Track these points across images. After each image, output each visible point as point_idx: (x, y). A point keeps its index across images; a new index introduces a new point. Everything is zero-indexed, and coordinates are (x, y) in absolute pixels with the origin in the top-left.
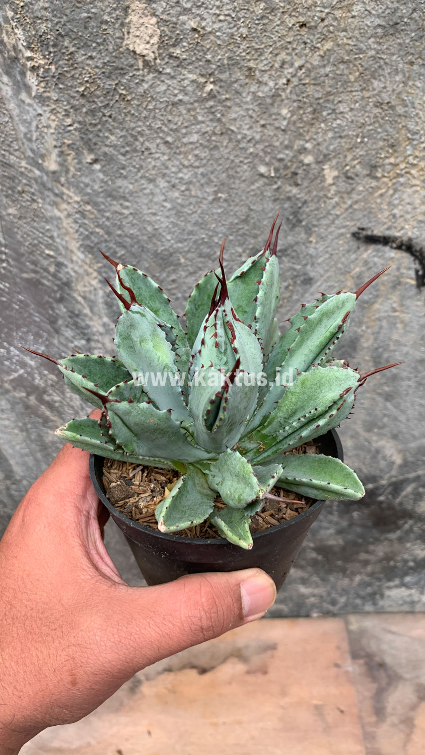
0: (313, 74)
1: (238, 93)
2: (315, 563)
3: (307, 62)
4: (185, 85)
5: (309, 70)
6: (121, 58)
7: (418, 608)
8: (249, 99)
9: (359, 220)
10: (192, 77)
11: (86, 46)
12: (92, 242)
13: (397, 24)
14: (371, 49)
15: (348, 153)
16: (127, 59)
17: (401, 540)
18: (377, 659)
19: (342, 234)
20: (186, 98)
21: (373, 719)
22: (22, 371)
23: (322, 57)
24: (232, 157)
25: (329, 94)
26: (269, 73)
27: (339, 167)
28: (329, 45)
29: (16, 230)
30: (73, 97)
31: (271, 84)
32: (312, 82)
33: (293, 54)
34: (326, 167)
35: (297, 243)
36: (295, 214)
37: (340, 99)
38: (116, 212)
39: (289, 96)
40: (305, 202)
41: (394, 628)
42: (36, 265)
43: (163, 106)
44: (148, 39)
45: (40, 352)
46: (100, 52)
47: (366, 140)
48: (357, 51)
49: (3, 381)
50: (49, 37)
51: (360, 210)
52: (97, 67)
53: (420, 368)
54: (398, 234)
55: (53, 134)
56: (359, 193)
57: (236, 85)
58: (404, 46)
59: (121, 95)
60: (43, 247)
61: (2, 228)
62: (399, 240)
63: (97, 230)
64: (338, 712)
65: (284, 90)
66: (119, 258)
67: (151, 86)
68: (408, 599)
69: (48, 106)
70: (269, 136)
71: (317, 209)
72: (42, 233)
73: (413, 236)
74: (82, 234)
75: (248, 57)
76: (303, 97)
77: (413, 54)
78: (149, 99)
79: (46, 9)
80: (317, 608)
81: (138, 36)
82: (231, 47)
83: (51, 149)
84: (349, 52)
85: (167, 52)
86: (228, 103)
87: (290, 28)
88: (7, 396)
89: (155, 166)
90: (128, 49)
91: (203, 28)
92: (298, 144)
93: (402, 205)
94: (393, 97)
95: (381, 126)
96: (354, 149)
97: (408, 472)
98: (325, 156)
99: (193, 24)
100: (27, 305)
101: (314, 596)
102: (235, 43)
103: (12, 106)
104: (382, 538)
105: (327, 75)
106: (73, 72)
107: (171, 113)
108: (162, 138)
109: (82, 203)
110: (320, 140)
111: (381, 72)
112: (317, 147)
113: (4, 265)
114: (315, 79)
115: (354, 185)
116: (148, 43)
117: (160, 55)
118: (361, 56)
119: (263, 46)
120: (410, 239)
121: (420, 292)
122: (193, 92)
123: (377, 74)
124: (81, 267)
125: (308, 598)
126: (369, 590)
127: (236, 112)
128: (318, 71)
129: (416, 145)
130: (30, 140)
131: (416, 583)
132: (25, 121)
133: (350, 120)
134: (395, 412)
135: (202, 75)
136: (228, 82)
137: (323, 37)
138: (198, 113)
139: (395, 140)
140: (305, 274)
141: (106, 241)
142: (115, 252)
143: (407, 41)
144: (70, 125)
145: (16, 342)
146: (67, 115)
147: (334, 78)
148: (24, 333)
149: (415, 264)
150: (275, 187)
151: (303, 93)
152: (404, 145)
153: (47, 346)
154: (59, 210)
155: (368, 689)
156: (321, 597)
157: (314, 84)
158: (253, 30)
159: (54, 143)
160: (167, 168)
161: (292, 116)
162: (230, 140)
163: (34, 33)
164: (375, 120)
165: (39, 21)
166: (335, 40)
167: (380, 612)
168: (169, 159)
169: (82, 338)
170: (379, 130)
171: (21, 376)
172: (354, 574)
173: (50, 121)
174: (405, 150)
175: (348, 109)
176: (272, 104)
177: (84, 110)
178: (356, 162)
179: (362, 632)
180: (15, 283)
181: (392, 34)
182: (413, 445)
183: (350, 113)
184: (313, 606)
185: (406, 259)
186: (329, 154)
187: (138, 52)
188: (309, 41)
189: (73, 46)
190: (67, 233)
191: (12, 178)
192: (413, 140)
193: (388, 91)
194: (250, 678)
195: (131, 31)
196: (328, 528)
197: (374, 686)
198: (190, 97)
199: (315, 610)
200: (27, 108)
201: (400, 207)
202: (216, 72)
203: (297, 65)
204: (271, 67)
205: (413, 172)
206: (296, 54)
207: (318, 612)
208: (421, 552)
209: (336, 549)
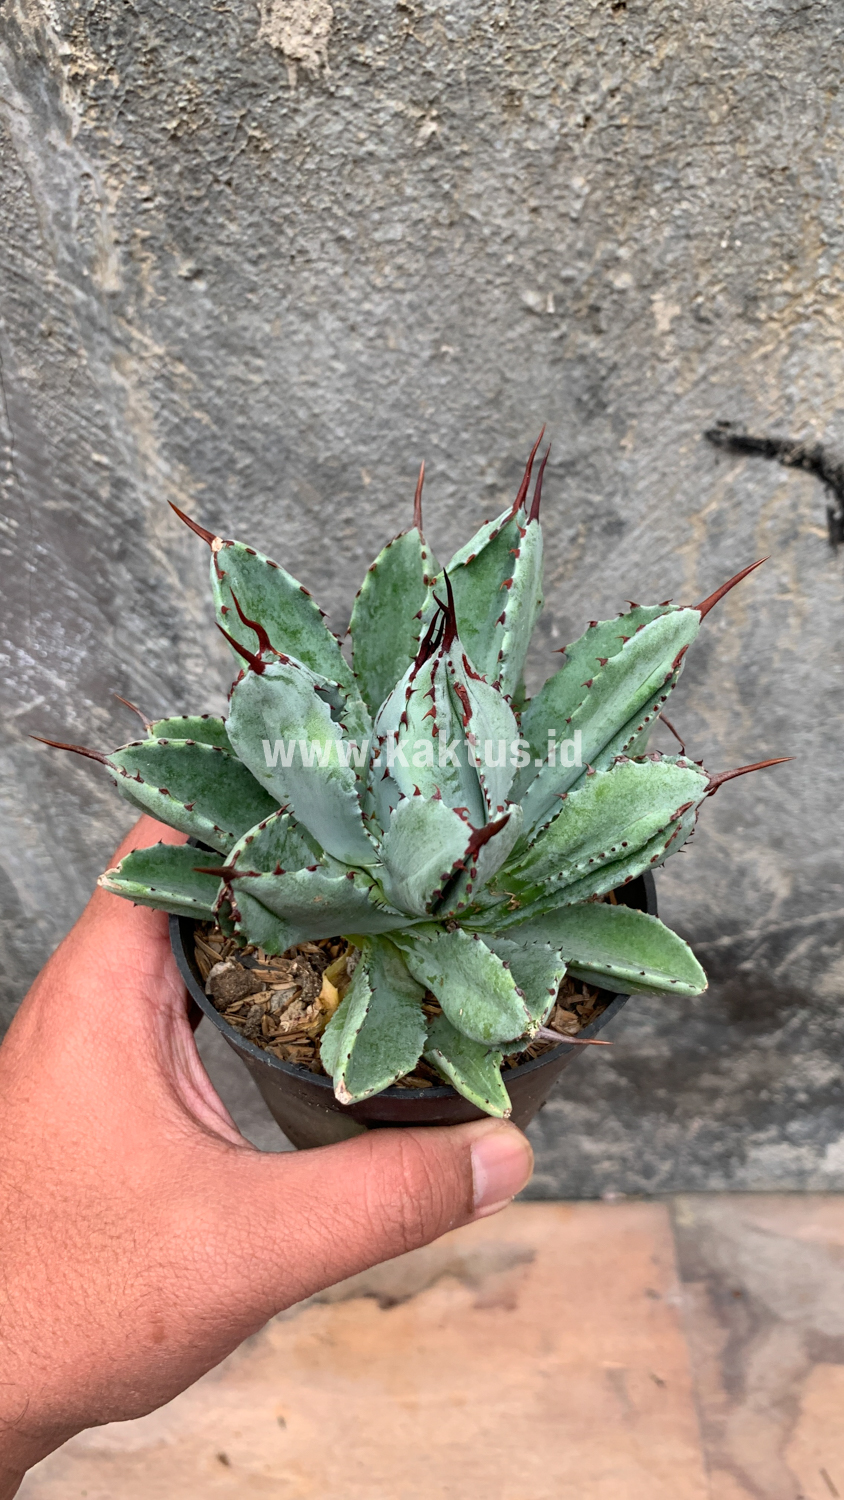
0: (636, 106)
1: (486, 141)
2: (612, 1093)
3: (626, 81)
4: (381, 122)
5: (630, 98)
6: (253, 63)
7: (813, 1183)
8: (506, 155)
9: (719, 405)
10: (395, 105)
11: (183, 35)
12: (187, 439)
13: (807, 8)
14: (753, 57)
15: (701, 270)
16: (265, 66)
17: (783, 1049)
18: (731, 1282)
19: (685, 434)
20: (382, 150)
21: (721, 1397)
22: (40, 700)
23: (657, 71)
24: (470, 273)
25: (667, 147)
26: (550, 101)
27: (683, 297)
28: (670, 48)
29: (34, 411)
30: (155, 141)
31: (553, 124)
32: (635, 122)
33: (599, 64)
34: (657, 297)
35: (596, 450)
36: (594, 390)
37: (689, 159)
38: (237, 379)
39: (588, 151)
40: (614, 368)
41: (765, 1223)
42: (73, 485)
43: (334, 164)
44: (308, 24)
46: (211, 49)
47: (738, 243)
48: (726, 62)
50: (108, 15)
51: (723, 385)
52: (204, 80)
53: (831, 706)
54: (795, 437)
55: (112, 215)
56: (722, 351)
57: (482, 125)
58: (820, 52)
59: (251, 139)
60: (88, 447)
61: (6, 406)
62: (798, 448)
63: (198, 414)
64: (652, 1385)
65: (578, 137)
66: (241, 472)
67: (312, 123)
68: (793, 1167)
69: (103, 157)
70: (547, 230)
71: (638, 382)
72: (87, 419)
73: (825, 441)
74: (166, 421)
75: (508, 68)
76: (616, 154)
77: (836, 71)
78: (308, 150)
80: (616, 1181)
81: (287, 19)
82: (475, 46)
83: (108, 247)
84: (710, 64)
85: (346, 54)
86: (466, 163)
87: (594, 11)
88: (10, 750)
89: (316, 287)
90: (267, 44)
91: (420, 6)
92: (603, 248)
93: (805, 378)
94: (795, 158)
95: (768, 217)
96: (714, 262)
97: (801, 915)
98: (657, 274)
100: (53, 565)
101: (610, 1158)
102: (483, 38)
103: (30, 155)
104: (747, 1044)
105: (665, 110)
106: (155, 90)
107: (351, 179)
108: (332, 231)
109: (167, 359)
110: (647, 242)
111: (772, 105)
112: (640, 256)
113: (9, 482)
114: (640, 117)
115: (712, 336)
116: (308, 32)
117: (331, 58)
118: (734, 72)
119: (538, 46)
120: (819, 448)
121: (836, 553)
122: (397, 137)
123: (764, 109)
124: (163, 488)
125: (597, 1161)
126: (718, 1147)
127: (482, 181)
128: (647, 100)
129: (836, 257)
130: (66, 227)
131: (810, 1136)
132: (56, 188)
133: (708, 202)
134: (779, 794)
135: (415, 103)
136: (467, 118)
137: (659, 30)
138: (405, 180)
139: (797, 246)
140: (610, 513)
141: (214, 437)
142: (232, 461)
143: (826, 44)
144: (147, 200)
145: (29, 639)
146: (142, 179)
147: (678, 116)
148: (45, 621)
149: (828, 497)
150: (555, 334)
151: (615, 144)
152: (813, 255)
153: (92, 650)
154: (123, 374)
155: (711, 1340)
156: (624, 1160)
157: (639, 128)
158: (520, 13)
159: (115, 235)
160: (340, 291)
161: (593, 190)
162: (469, 237)
163: (78, 9)
164: (758, 203)
166: (682, 37)
167: (738, 1191)
168: (346, 274)
169: (162, 635)
170: (765, 224)
171: (38, 709)
172: (689, 1115)
173: (107, 188)
174: (816, 266)
175: (704, 180)
176: (554, 167)
177: (177, 168)
178: (717, 288)
179: (703, 1230)
180: (30, 520)
181: (795, 29)
182: (813, 860)
183: (708, 189)
184: (608, 1178)
185: (809, 486)
186: (663, 272)
187: (287, 51)
188: (630, 38)
189: (157, 35)
190: (137, 420)
191: (29, 306)
192: (832, 246)
193: (785, 145)
194: (483, 1318)
195: (275, 7)
196: (640, 1024)
197: (723, 1335)
198: (391, 148)
199: (612, 1186)
200: (61, 160)
201: (802, 382)
202: (444, 98)
203: (605, 86)
204: (555, 89)
205: (830, 310)
206: (604, 65)
207: (617, 1191)
208: (821, 1072)
209: (656, 1066)
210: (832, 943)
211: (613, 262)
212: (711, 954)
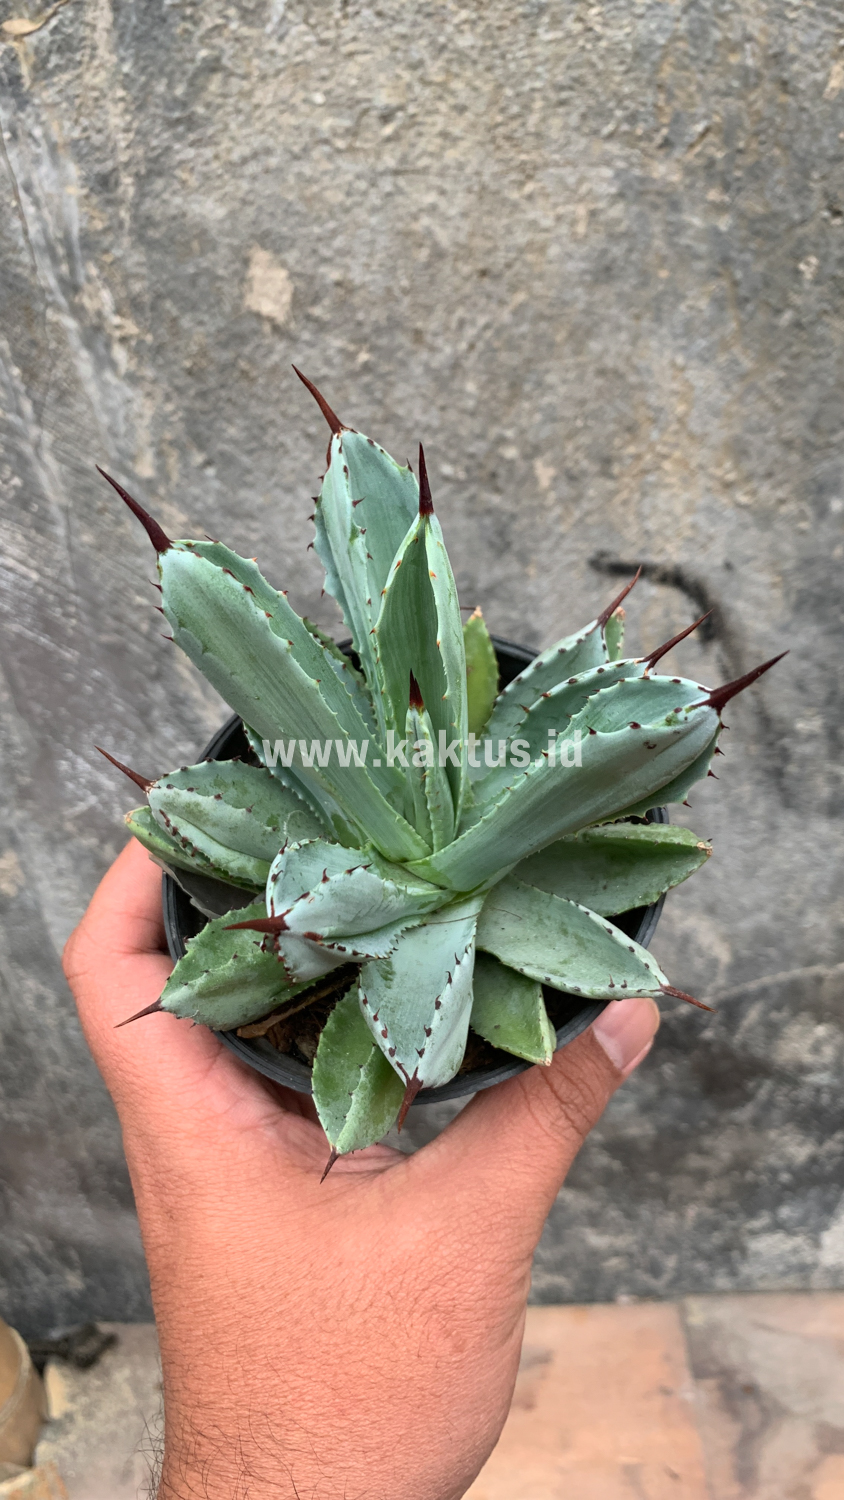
0: (503, 336)
1: (403, 364)
2: (608, 1178)
3: (494, 319)
5: (498, 332)
6: (242, 323)
7: (817, 1279)
8: (418, 370)
9: (595, 540)
10: (339, 344)
11: (194, 308)
15: (566, 443)
16: (250, 324)
17: (758, 1124)
18: (741, 1379)
19: (572, 565)
20: (332, 373)
21: (735, 1489)
22: (93, 800)
25: (529, 361)
26: (444, 335)
27: (558, 462)
28: (521, 297)
30: (174, 375)
31: (448, 350)
32: (505, 346)
33: (474, 310)
34: (537, 463)
35: (508, 578)
36: (502, 532)
37: (545, 367)
39: (474, 367)
40: (513, 517)
41: (772, 1321)
42: (121, 622)
44: (276, 296)
45: (124, 763)
46: (213, 316)
47: (590, 422)
49: (62, 818)
51: (596, 525)
52: (208, 335)
54: (657, 560)
55: (147, 427)
56: (591, 499)
57: (400, 354)
58: (623, 295)
59: (242, 371)
60: (132, 591)
61: (72, 563)
62: (661, 569)
64: (668, 1479)
65: (467, 358)
67: (285, 358)
68: (794, 1260)
69: (142, 388)
70: (452, 422)
71: (532, 526)
72: (133, 572)
73: (681, 562)
75: (414, 316)
76: (494, 367)
78: (282, 376)
79: (140, 264)
80: (626, 1281)
81: (263, 294)
82: (391, 304)
83: (144, 447)
84: (551, 305)
85: (304, 313)
86: (392, 378)
87: (467, 279)
88: (70, 846)
89: (293, 471)
90: (250, 311)
91: (351, 281)
92: (494, 431)
93: (657, 515)
94: (621, 363)
96: (574, 436)
97: (747, 980)
98: (536, 446)
99: (334, 275)
100: (105, 686)
101: (616, 1253)
102: (394, 300)
103: (92, 389)
104: (723, 1120)
105: (523, 336)
106: (178, 343)
108: (302, 429)
109: (189, 526)
110: (525, 425)
111: (597, 330)
112: (521, 435)
113: (74, 622)
115: (582, 489)
116: (277, 302)
117: (294, 317)
119: (432, 302)
120: (678, 568)
121: (705, 651)
122: (343, 364)
123: (592, 333)
125: (605, 1258)
126: (717, 1238)
127: (403, 390)
128: (511, 331)
130: (115, 435)
131: (802, 1222)
132: (109, 409)
133: (564, 395)
135: (353, 341)
136: (389, 349)
137: (513, 289)
138: (350, 393)
139: (632, 421)
140: (526, 625)
144: (174, 412)
145: (85, 748)
146: (168, 398)
147: (533, 340)
148: (98, 731)
149: (691, 606)
150: (466, 494)
151: (492, 361)
152: (646, 428)
153: (135, 756)
155: (726, 1433)
156: (630, 1255)
157: (508, 349)
159: (150, 439)
161: (482, 392)
162: (398, 429)
163: (123, 294)
164: (599, 394)
165: (132, 281)
166: (529, 289)
167: (745, 1289)
169: (191, 740)
170: (607, 408)
171: (92, 810)
172: (682, 1201)
173: (144, 408)
174: (649, 434)
176: (452, 377)
177: (192, 392)
178: (579, 455)
179: (713, 1330)
180: (89, 651)
181: (604, 282)
182: (745, 925)
184: (618, 1276)
185: (675, 597)
186: (539, 445)
187: (264, 314)
191: (88, 490)
193: (611, 354)
195: (254, 287)
196: (622, 1101)
197: (736, 1429)
198: (339, 373)
199: (623, 1288)
200: (113, 392)
201: (654, 519)
202: (373, 339)
203: (482, 320)
204: (446, 328)
205: (667, 465)
206: (478, 311)
207: (630, 1293)
208: (799, 1149)
209: (645, 1146)
210: (778, 1008)
211: (502, 441)
212: (673, 1023)
